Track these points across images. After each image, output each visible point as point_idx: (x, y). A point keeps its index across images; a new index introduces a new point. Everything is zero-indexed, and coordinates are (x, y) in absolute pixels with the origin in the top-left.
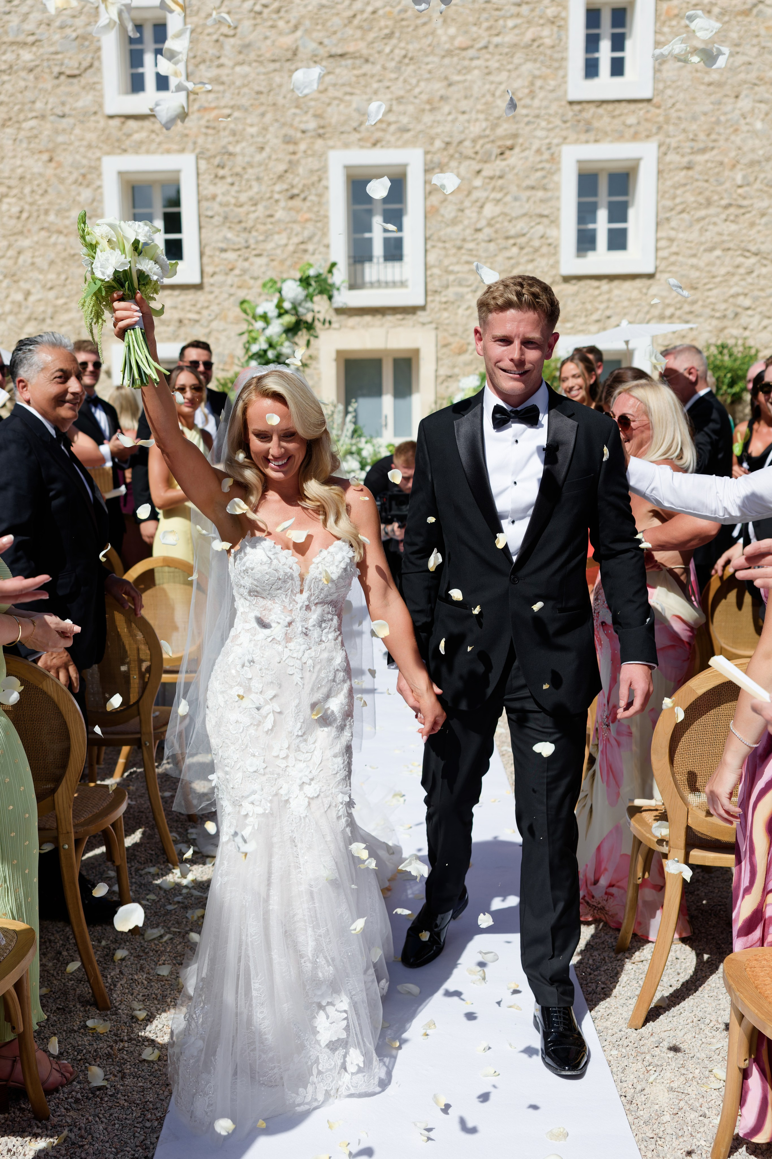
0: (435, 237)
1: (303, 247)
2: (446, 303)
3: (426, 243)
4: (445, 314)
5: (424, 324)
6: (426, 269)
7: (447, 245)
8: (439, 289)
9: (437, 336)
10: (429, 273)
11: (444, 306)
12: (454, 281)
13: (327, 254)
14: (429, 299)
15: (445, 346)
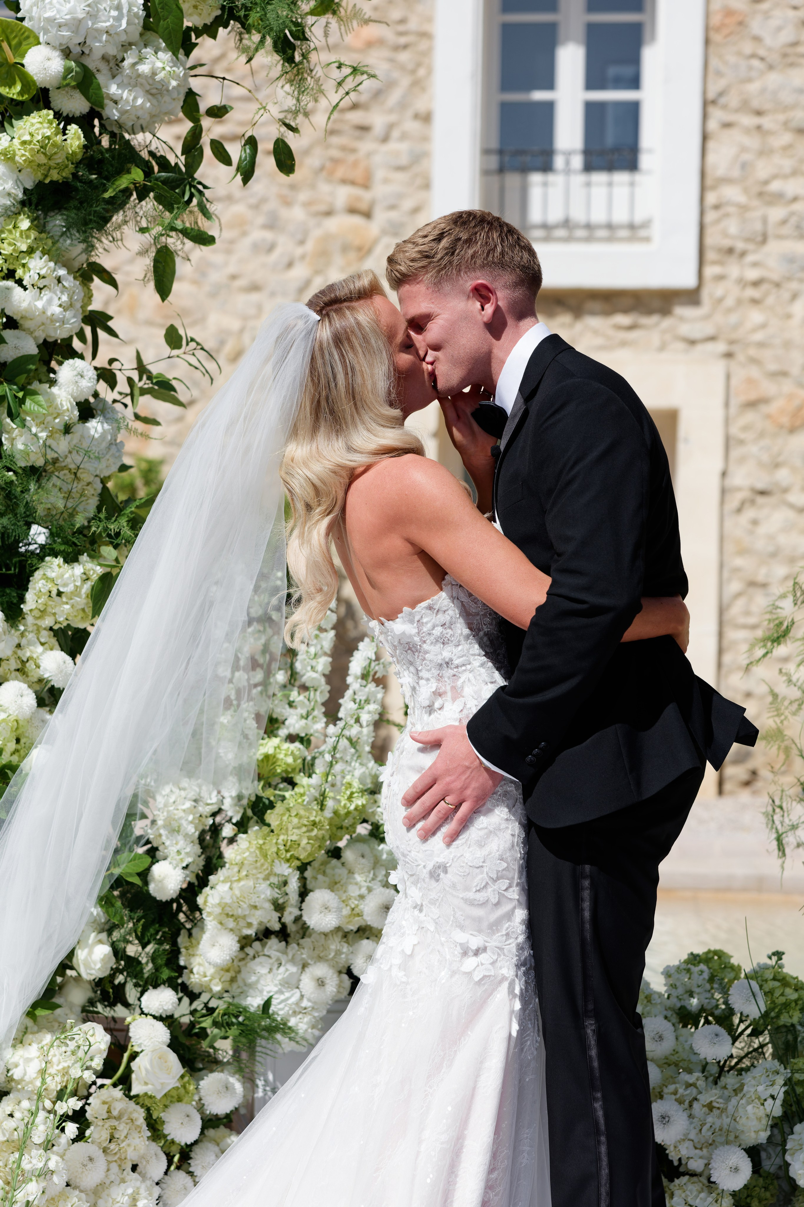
0: (733, 100)
1: (355, 117)
2: (756, 284)
3: (705, 117)
4: (756, 316)
5: (692, 342)
6: (703, 189)
7: (767, 122)
8: (740, 246)
9: (728, 377)
10: (711, 198)
11: (751, 292)
12: (784, 222)
13: (426, 139)
14: (710, 271)
15: (752, 405)
